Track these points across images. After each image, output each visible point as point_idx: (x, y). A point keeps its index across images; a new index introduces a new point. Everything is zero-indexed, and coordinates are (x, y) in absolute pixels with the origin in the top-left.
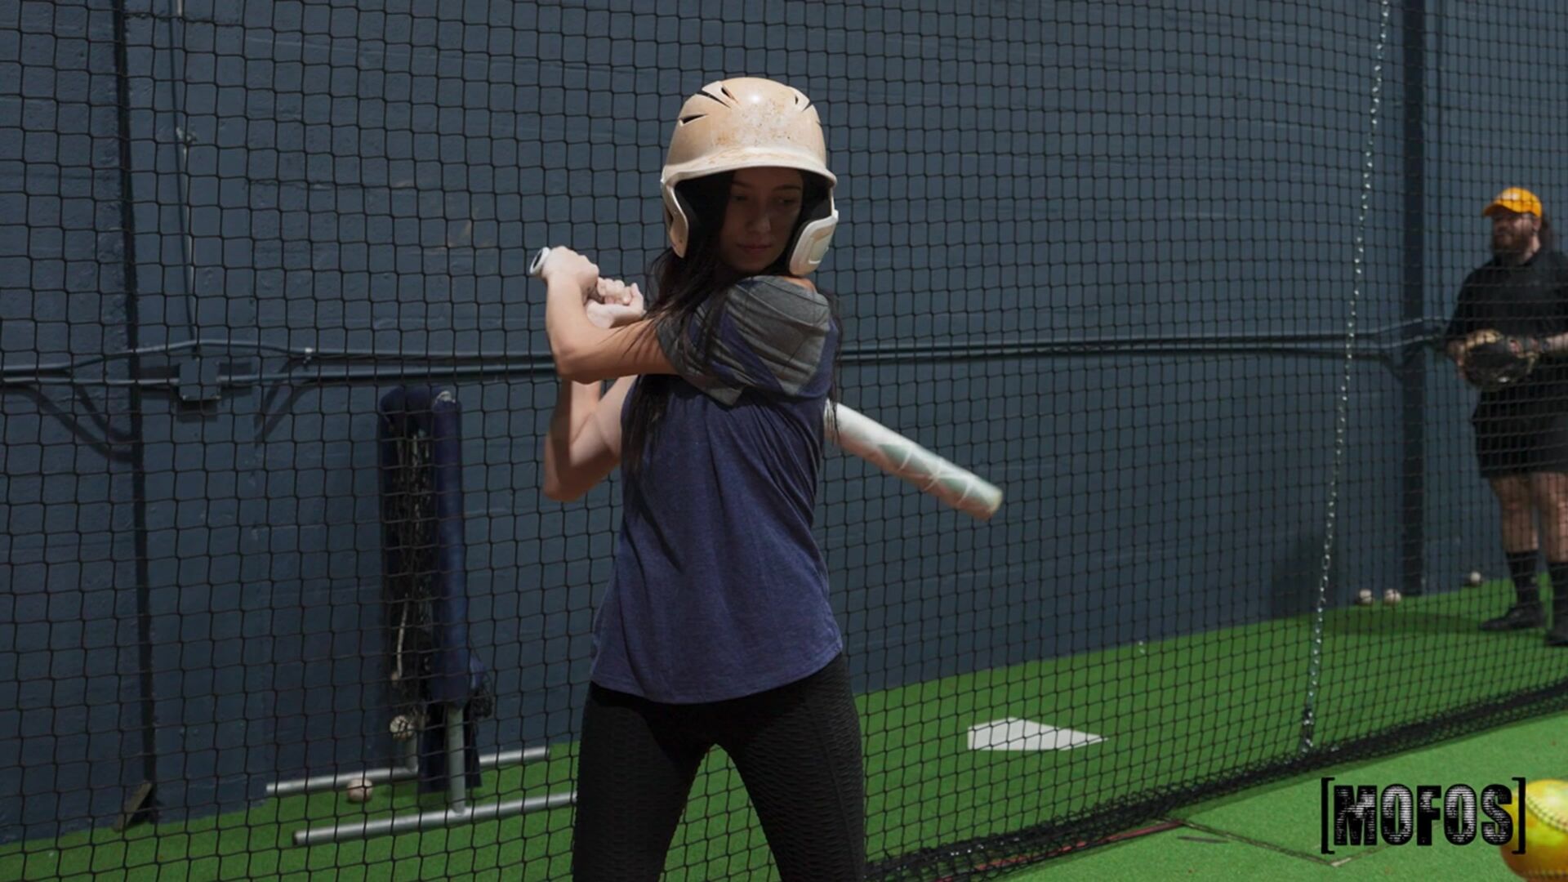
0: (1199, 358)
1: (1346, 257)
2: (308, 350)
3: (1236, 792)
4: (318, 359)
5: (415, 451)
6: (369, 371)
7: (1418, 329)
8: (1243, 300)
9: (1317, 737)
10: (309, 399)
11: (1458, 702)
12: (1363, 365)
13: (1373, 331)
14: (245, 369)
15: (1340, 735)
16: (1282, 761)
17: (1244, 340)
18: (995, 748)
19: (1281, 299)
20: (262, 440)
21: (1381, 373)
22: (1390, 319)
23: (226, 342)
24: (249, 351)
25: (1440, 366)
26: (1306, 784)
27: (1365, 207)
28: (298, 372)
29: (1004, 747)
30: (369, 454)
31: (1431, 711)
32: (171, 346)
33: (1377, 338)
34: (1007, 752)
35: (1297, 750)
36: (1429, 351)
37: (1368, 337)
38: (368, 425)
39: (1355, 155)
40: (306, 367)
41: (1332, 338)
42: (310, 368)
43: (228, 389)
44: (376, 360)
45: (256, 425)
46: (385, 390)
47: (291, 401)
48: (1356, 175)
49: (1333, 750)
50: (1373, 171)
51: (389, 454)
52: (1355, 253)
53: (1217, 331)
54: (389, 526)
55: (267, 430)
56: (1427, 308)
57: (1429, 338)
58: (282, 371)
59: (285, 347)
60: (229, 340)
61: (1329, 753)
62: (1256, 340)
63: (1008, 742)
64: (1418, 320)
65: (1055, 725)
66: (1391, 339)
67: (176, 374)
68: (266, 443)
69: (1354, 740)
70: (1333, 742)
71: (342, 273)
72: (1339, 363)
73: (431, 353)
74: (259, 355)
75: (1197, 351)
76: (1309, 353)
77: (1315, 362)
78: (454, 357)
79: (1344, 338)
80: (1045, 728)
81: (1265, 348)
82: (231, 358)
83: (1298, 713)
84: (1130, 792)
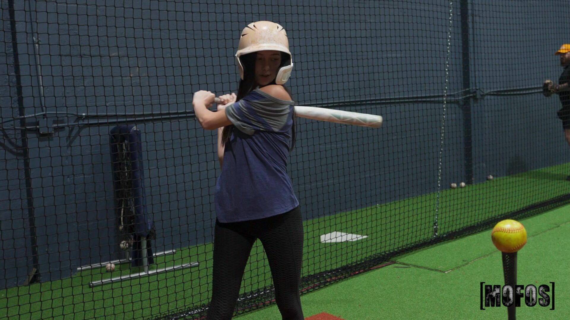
0: (389, 105)
1: (443, 69)
2: (84, 114)
3: (412, 251)
4: (87, 117)
5: (124, 148)
6: (105, 121)
7: (468, 92)
8: (408, 85)
9: (439, 231)
10: (85, 132)
11: (485, 218)
12: (449, 105)
13: (452, 93)
14: (62, 122)
15: (446, 231)
16: (427, 240)
17: (408, 98)
18: (326, 242)
19: (421, 84)
20: (70, 146)
21: (455, 108)
22: (458, 89)
23: (55, 112)
24: (64, 115)
25: (475, 105)
26: (436, 247)
27: (449, 51)
28: (81, 122)
29: (329, 241)
30: (107, 149)
31: (476, 221)
32: (36, 114)
33: (454, 96)
34: (331, 243)
35: (432, 237)
36: (472, 100)
37: (450, 95)
38: (106, 139)
39: (444, 34)
40: (83, 120)
41: (438, 96)
42: (85, 120)
43: (57, 129)
44: (107, 117)
45: (67, 141)
46: (112, 127)
47: (79, 132)
48: (445, 40)
49: (444, 236)
50: (450, 39)
51: (114, 149)
52: (446, 67)
53: (399, 96)
54: (115, 173)
55: (71, 142)
56: (471, 85)
57: (472, 95)
58: (74, 122)
59: (76, 114)
60: (56, 111)
61: (443, 237)
62: (413, 98)
63: (331, 239)
64: (467, 89)
65: (347, 233)
66: (458, 96)
67: (38, 125)
68: (71, 147)
69: (451, 232)
70: (444, 233)
71: (95, 87)
72: (441, 105)
73: (127, 114)
74: (67, 116)
75: (388, 103)
76: (430, 102)
77: (433, 105)
78: (134, 115)
79: (442, 96)
80: (343, 234)
81: (416, 101)
82: (58, 118)
83: (432, 224)
84: (372, 254)
